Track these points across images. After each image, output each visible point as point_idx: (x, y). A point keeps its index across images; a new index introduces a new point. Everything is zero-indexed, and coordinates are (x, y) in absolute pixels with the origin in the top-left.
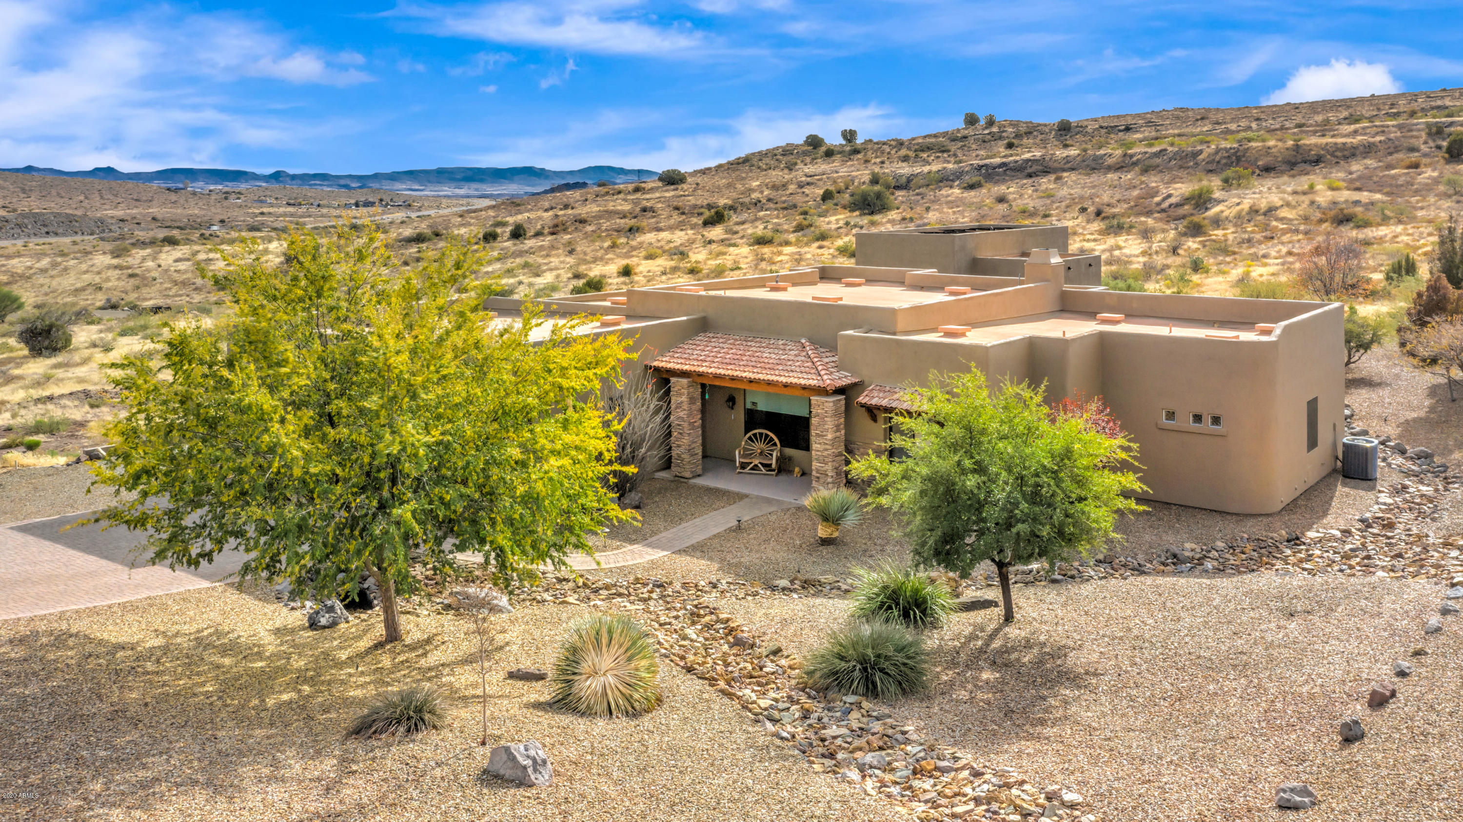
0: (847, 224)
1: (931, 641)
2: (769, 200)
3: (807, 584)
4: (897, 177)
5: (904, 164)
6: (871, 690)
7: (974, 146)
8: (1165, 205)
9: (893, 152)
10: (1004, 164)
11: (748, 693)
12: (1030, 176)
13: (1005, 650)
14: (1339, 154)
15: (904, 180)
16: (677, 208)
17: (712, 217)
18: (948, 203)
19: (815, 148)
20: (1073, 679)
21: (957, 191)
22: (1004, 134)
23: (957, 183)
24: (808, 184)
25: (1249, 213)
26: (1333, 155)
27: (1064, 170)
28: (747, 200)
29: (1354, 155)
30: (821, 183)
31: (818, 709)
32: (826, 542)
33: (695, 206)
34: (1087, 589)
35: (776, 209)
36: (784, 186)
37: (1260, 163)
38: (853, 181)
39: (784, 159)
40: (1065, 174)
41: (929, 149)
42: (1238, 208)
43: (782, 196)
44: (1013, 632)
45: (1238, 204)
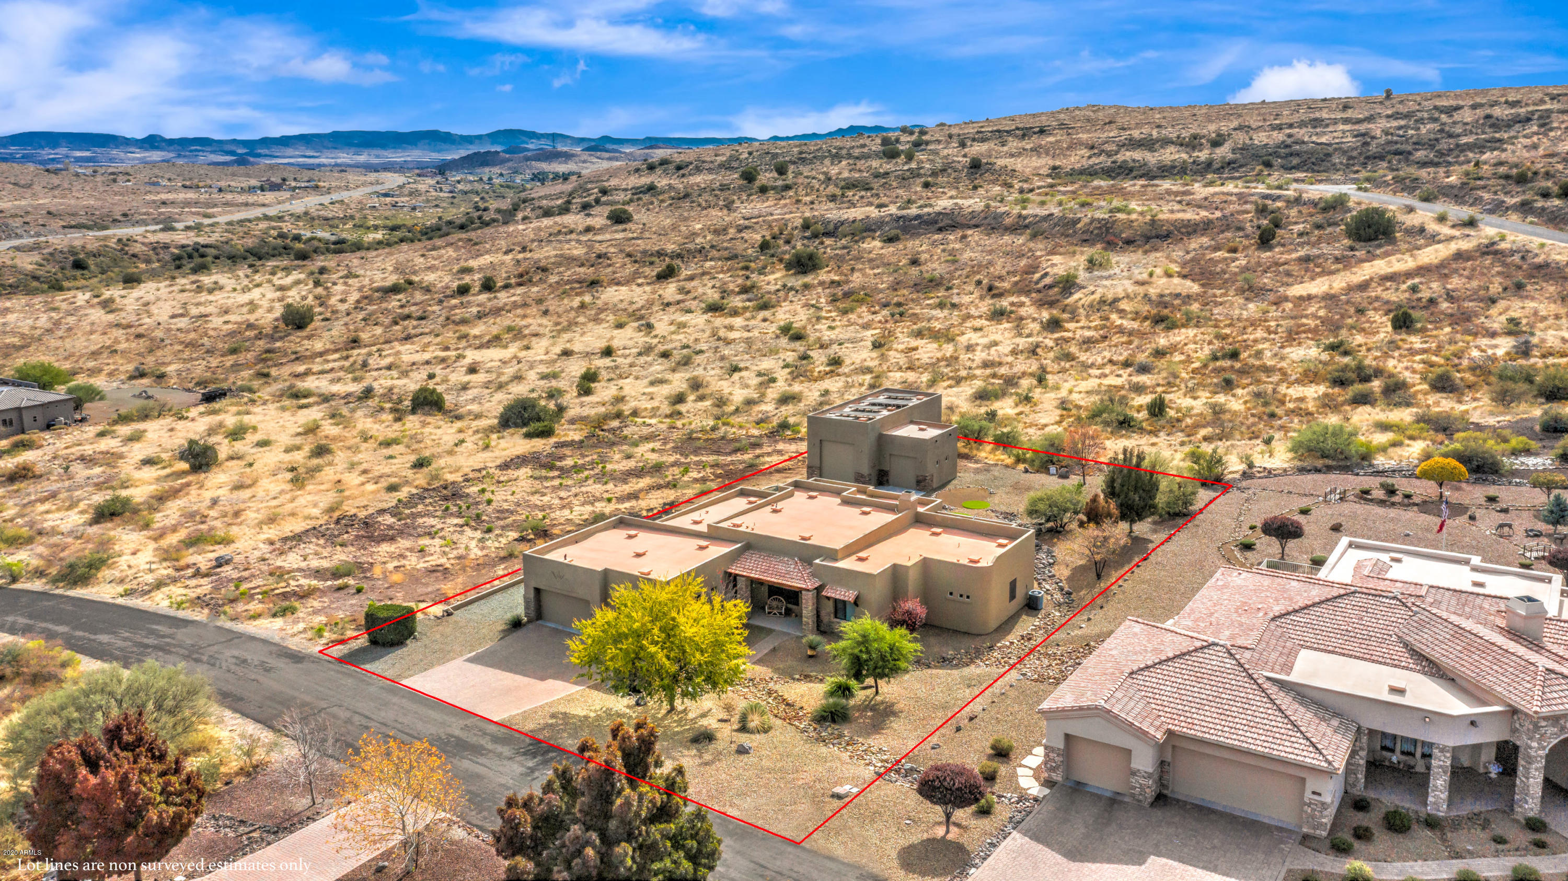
0: (784, 286)
1: (852, 702)
2: (712, 247)
3: (806, 677)
4: (826, 223)
5: (832, 205)
6: (834, 721)
7: (895, 184)
8: (1041, 285)
9: (821, 189)
10: (918, 217)
11: (796, 723)
12: (940, 230)
13: (875, 705)
14: (1184, 230)
15: (831, 227)
16: (629, 255)
17: (663, 271)
18: (871, 260)
19: (750, 182)
20: (895, 714)
21: (877, 243)
22: (922, 171)
23: (878, 233)
24: (747, 228)
25: (1099, 303)
26: (1179, 231)
27: (969, 227)
28: (691, 246)
29: (1195, 231)
30: (757, 227)
31: (817, 726)
32: (811, 657)
33: (644, 252)
34: (907, 677)
35: (720, 259)
36: (724, 230)
37: (1124, 235)
38: (786, 225)
39: (723, 195)
40: (970, 232)
41: (854, 186)
42: (1092, 297)
43: (724, 241)
44: (879, 698)
45: (1093, 293)
